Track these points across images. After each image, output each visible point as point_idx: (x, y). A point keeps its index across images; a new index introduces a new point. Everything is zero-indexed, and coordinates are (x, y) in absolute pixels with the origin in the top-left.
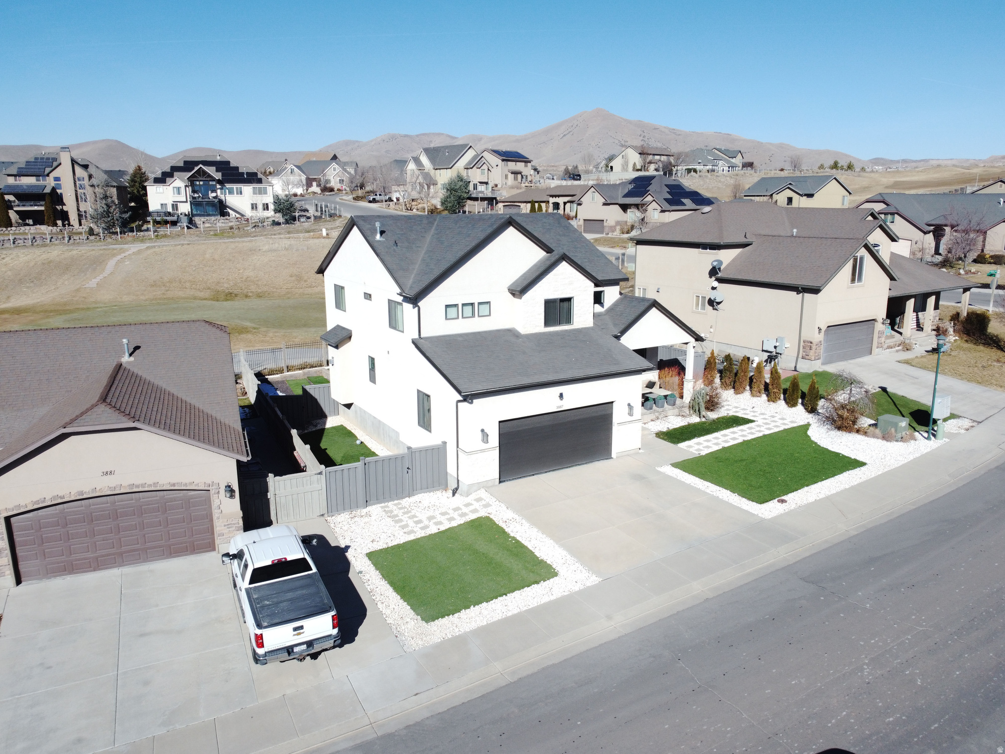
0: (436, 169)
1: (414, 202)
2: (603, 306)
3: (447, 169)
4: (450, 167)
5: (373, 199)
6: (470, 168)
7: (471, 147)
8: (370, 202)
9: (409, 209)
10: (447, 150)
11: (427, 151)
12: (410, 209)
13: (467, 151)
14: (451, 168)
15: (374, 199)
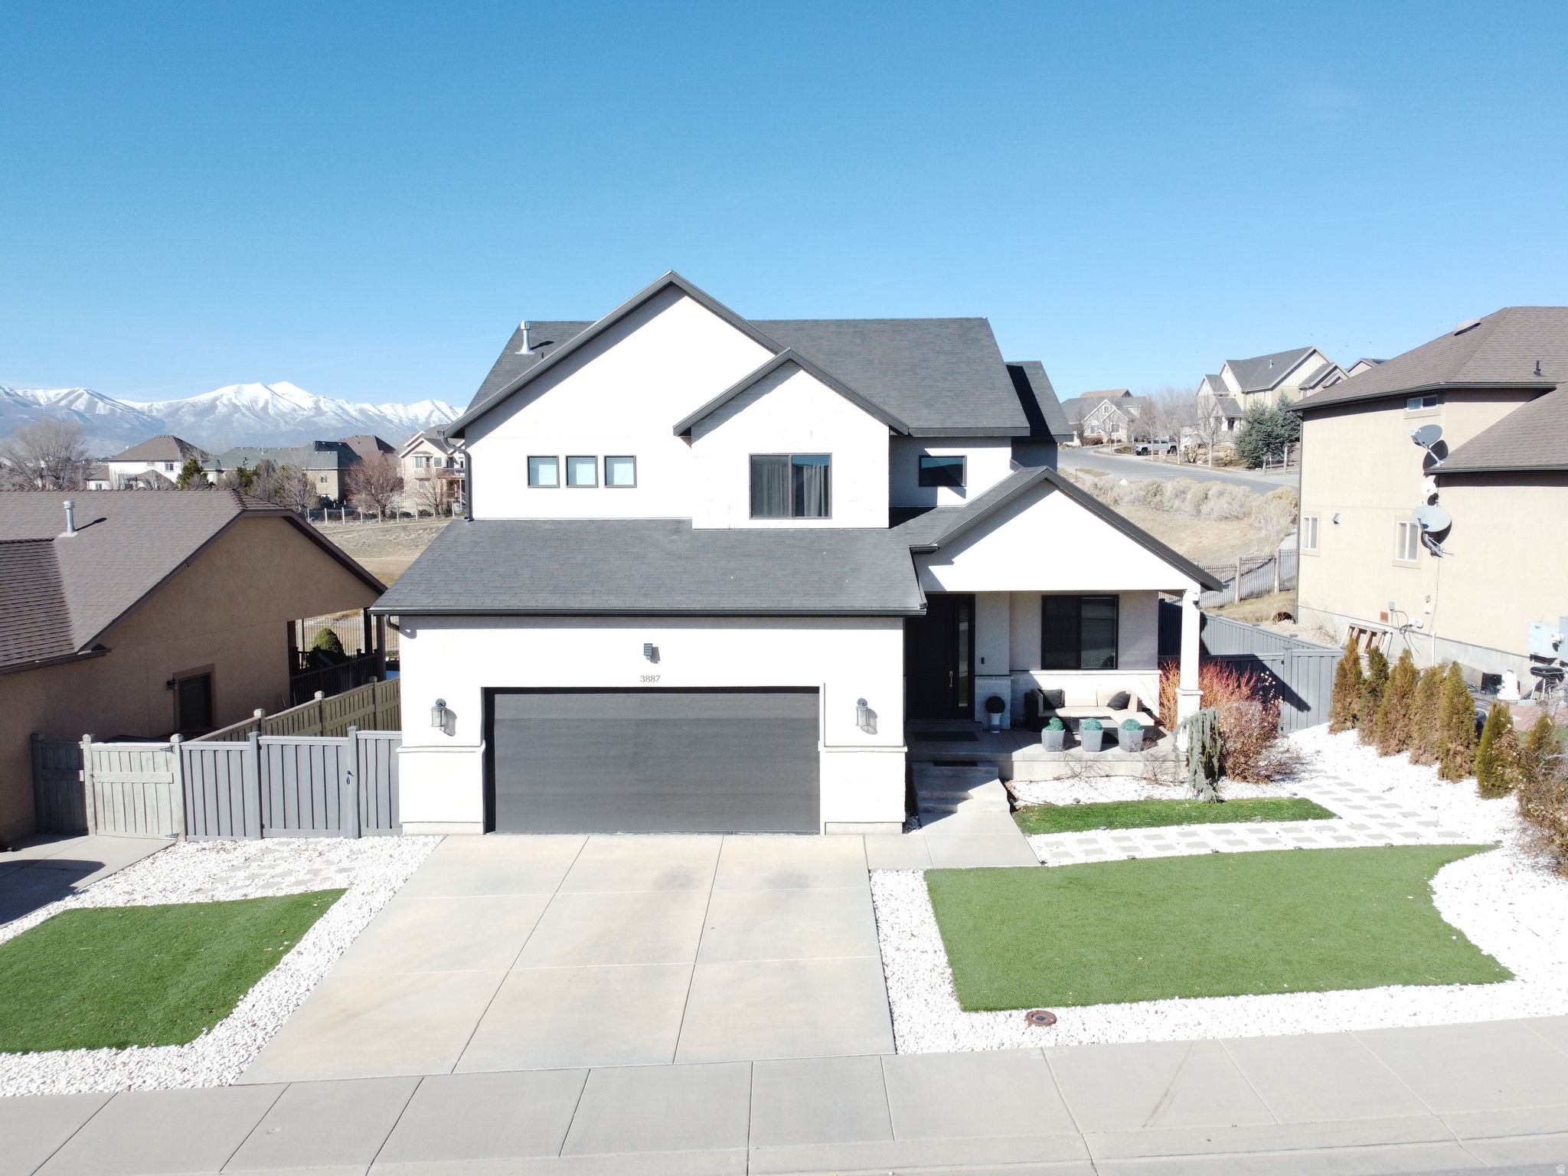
0: (1248, 393)
1: (1201, 450)
2: (963, 494)
3: (1264, 390)
4: (1271, 386)
5: (1143, 449)
6: (1311, 388)
7: (1315, 351)
8: (1139, 454)
9: (1192, 460)
10: (1271, 361)
11: (1235, 365)
12: (1194, 461)
13: (1306, 359)
14: (1272, 389)
15: (1145, 449)
